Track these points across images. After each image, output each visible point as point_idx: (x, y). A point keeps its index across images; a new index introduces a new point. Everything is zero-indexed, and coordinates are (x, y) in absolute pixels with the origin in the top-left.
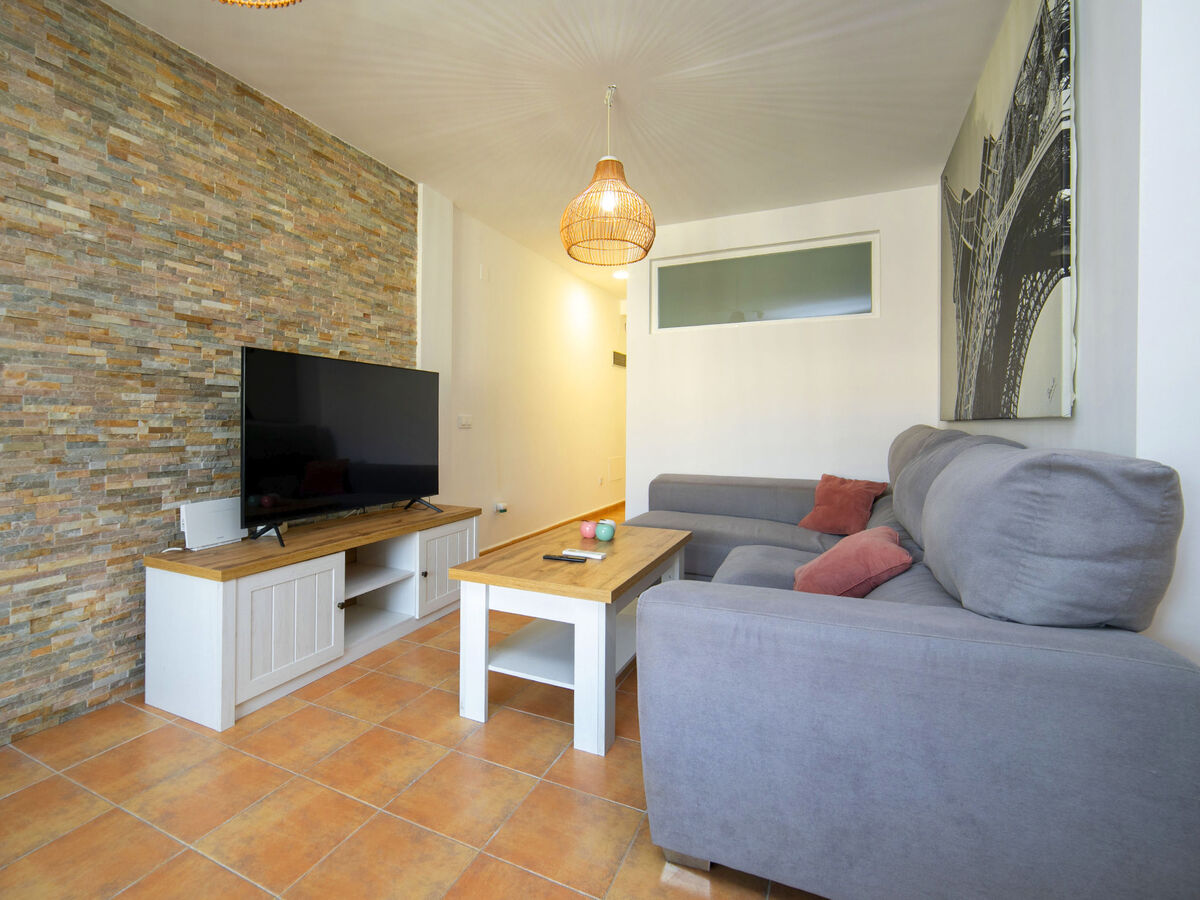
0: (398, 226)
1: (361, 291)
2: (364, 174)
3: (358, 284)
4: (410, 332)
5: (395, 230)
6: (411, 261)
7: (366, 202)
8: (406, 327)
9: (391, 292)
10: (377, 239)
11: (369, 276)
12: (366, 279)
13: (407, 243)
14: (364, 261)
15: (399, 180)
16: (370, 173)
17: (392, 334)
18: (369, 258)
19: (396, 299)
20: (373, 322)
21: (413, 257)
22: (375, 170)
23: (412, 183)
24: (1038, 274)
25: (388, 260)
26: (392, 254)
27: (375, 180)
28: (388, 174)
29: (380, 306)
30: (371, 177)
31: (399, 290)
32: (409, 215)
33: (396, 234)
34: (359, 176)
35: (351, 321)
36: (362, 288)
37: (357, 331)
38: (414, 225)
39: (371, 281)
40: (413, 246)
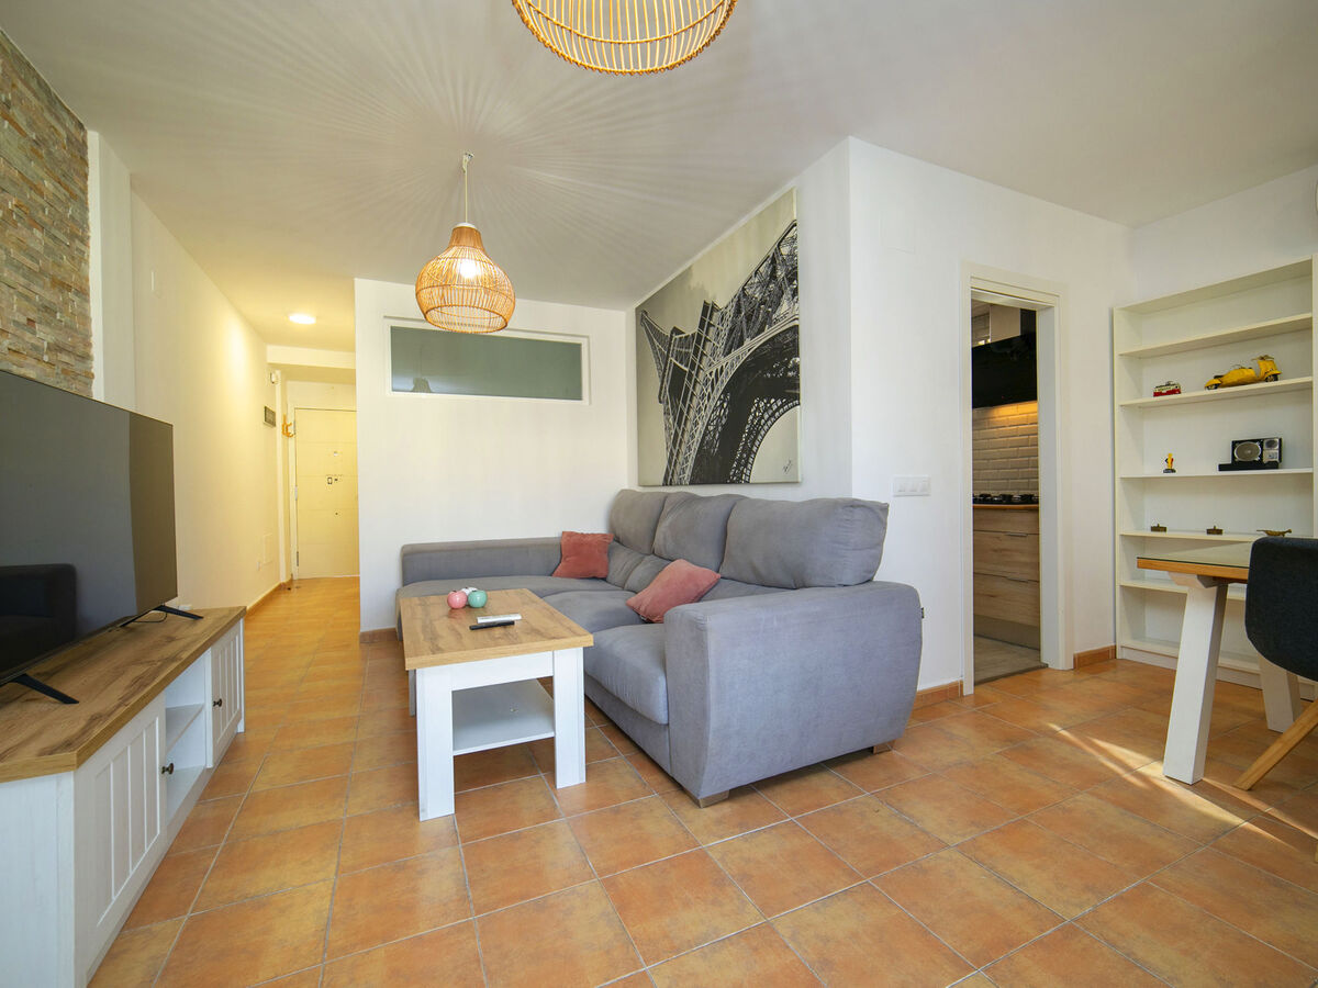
0: (66, 188)
1: (22, 280)
2: (20, 85)
3: (18, 267)
4: (86, 357)
5: (62, 193)
6: (83, 247)
7: (25, 135)
8: (80, 350)
9: (60, 291)
10: (39, 199)
11: (32, 258)
12: (29, 262)
13: (77, 217)
14: (24, 232)
15: (65, 115)
16: (29, 88)
17: (64, 358)
18: (30, 227)
19: (65, 303)
20: (40, 335)
21: (84, 240)
22: (34, 84)
23: (81, 126)
24: (773, 400)
25: (55, 238)
26: (60, 229)
27: (35, 101)
28: (53, 102)
29: (48, 309)
30: (29, 94)
31: (69, 288)
32: (78, 174)
33: (63, 198)
34: (14, 86)
35: (11, 328)
36: (24, 276)
37: (19, 346)
38: (84, 191)
39: (35, 267)
40: (83, 224)
